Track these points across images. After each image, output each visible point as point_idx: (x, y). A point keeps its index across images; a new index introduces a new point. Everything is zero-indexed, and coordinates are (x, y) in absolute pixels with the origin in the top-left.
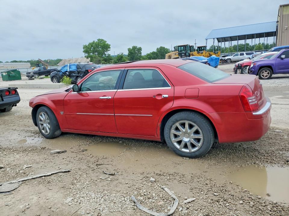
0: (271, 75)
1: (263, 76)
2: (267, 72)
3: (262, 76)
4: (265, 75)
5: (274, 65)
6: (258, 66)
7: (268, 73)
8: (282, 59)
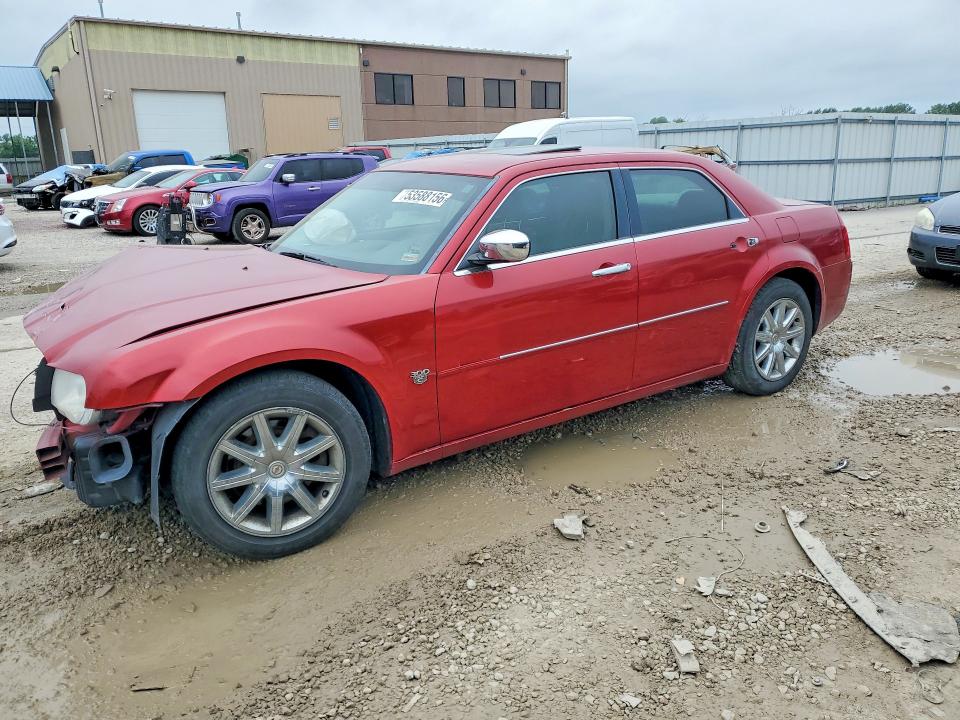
0: (268, 232)
1: (248, 232)
2: (258, 221)
3: (246, 234)
4: (253, 230)
5: (272, 200)
6: (229, 203)
7: (260, 225)
8: (287, 184)
